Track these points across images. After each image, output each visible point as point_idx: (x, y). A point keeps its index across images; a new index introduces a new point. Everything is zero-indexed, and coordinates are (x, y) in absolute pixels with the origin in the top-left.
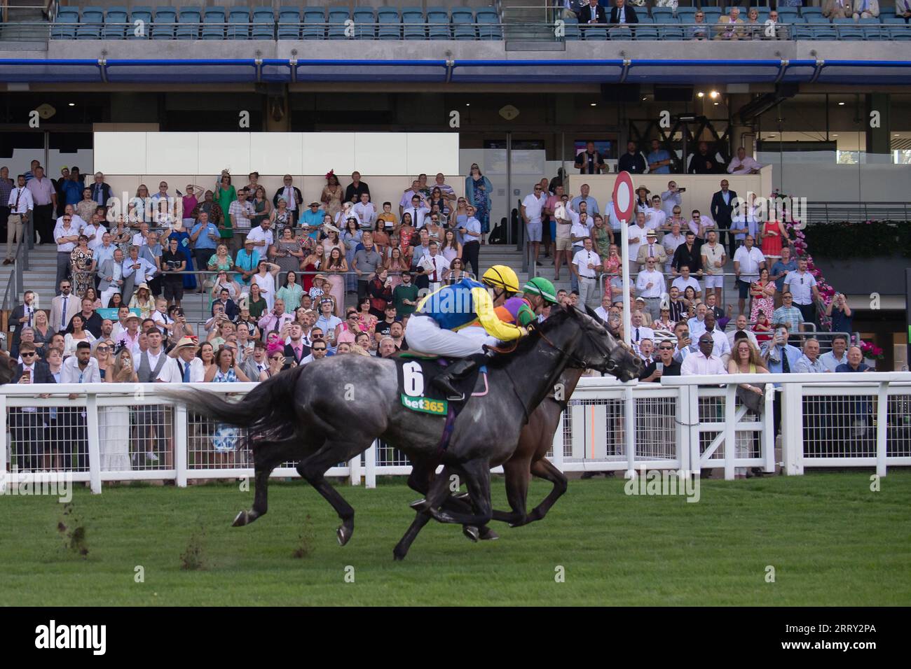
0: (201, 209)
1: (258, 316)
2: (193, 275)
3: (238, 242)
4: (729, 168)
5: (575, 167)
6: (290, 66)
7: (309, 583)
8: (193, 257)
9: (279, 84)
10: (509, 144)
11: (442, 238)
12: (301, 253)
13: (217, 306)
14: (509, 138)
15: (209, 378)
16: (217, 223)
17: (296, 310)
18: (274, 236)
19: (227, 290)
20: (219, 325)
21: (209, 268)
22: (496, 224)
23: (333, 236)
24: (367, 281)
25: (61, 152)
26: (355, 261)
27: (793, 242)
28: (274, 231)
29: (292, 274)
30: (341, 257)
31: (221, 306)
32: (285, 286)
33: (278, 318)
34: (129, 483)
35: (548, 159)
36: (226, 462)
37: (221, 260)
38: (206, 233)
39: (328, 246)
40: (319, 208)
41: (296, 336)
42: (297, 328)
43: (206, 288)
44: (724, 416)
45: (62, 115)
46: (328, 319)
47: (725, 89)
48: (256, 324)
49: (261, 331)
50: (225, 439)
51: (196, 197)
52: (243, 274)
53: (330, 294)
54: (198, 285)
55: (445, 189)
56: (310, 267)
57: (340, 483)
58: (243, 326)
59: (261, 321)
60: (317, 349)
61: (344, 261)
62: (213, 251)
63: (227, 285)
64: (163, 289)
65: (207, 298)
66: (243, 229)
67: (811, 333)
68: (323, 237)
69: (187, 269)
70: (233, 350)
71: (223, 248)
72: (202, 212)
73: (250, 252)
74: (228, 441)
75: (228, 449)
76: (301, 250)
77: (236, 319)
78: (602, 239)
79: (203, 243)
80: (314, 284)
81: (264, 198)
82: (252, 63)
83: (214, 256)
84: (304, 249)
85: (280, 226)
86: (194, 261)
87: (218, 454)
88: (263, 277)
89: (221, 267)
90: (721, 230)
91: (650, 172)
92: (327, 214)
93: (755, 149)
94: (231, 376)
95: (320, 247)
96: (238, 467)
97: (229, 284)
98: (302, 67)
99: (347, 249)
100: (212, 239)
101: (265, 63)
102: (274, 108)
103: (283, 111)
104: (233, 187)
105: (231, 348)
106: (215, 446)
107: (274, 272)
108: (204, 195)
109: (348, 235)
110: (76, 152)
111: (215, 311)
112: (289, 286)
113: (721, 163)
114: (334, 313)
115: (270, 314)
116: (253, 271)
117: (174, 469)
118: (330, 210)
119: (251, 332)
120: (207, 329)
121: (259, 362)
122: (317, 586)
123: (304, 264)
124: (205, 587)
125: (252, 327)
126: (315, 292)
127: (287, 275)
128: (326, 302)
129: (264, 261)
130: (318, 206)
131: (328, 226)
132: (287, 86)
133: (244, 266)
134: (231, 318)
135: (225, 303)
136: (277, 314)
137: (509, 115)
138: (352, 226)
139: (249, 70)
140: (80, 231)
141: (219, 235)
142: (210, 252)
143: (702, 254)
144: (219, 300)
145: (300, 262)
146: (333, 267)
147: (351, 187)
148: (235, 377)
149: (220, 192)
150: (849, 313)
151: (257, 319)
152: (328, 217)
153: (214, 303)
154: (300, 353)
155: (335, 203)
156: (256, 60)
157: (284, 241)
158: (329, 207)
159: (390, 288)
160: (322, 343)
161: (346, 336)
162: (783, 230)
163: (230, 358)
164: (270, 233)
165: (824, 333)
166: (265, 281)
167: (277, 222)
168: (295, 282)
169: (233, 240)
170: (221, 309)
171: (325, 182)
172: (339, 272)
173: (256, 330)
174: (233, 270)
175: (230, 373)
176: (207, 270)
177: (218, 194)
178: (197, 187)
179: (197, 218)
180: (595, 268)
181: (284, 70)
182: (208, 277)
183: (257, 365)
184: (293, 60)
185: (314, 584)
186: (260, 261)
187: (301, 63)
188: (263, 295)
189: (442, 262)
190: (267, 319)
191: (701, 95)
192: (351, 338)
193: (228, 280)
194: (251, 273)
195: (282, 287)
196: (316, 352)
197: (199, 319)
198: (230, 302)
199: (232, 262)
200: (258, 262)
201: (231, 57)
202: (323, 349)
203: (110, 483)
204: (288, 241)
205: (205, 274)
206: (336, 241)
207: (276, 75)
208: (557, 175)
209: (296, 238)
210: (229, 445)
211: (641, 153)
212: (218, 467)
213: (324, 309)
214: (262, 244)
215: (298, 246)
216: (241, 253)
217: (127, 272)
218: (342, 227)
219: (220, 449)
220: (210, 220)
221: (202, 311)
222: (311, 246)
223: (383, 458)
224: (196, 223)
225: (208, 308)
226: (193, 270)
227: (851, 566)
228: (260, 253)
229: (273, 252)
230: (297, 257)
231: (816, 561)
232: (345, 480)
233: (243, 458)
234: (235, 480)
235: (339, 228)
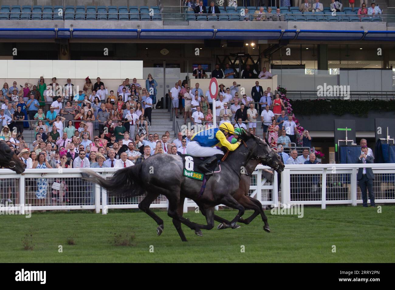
0: (31, 93)
1: (56, 140)
2: (28, 122)
3: (47, 107)
4: (259, 76)
5: (193, 75)
6: (70, 32)
7: (77, 256)
8: (28, 114)
9: (65, 39)
10: (164, 65)
11: (136, 106)
12: (74, 113)
13: (38, 136)
14: (164, 63)
15: (34, 167)
16: (38, 100)
17: (72, 137)
18: (63, 105)
19: (42, 129)
20: (39, 143)
21: (35, 119)
22: (159, 100)
23: (88, 105)
24: (103, 125)
26: (98, 116)
27: (286, 108)
28: (63, 103)
29: (70, 122)
30: (92, 114)
31: (40, 135)
32: (68, 127)
33: (65, 141)
35: (181, 72)
36: (42, 203)
37: (40, 116)
38: (33, 104)
39: (86, 109)
41: (72, 148)
42: (72, 145)
43: (33, 127)
44: (257, 183)
46: (86, 141)
47: (258, 42)
48: (55, 143)
49: (57, 146)
50: (41, 193)
51: (29, 88)
52: (49, 121)
53: (87, 130)
54: (30, 126)
55: (137, 85)
56: (79, 119)
57: (91, 212)
58: (49, 144)
59: (57, 142)
60: (82, 154)
61: (93, 116)
62: (36, 112)
65: (34, 132)
66: (49, 102)
67: (294, 147)
69: (25, 119)
70: (45, 155)
71: (41, 110)
72: (32, 95)
73: (52, 112)
74: (43, 194)
75: (42, 198)
76: (74, 111)
77: (46, 141)
78: (205, 107)
79: (32, 108)
80: (80, 126)
82: (53, 30)
83: (37, 114)
84: (76, 111)
85: (66, 101)
86: (28, 116)
87: (38, 200)
88: (58, 123)
89: (40, 119)
90: (256, 103)
91: (225, 78)
92: (85, 96)
93: (270, 68)
94: (44, 166)
95: (83, 110)
96: (47, 205)
97: (43, 126)
98: (75, 32)
99: (94, 111)
100: (36, 106)
101: (59, 30)
102: (63, 50)
103: (67, 51)
104: (45, 84)
105: (44, 154)
106: (37, 196)
107: (63, 121)
108: (32, 87)
109: (95, 105)
111: (37, 138)
112: (69, 127)
113: (256, 74)
114: (89, 139)
115: (61, 139)
116: (54, 120)
118: (87, 94)
119: (53, 147)
120: (34, 145)
121: (57, 160)
122: (81, 257)
123: (76, 118)
124: (32, 258)
125: (53, 144)
126: (81, 129)
127: (69, 122)
128: (86, 134)
129: (58, 116)
131: (86, 101)
132: (69, 40)
133: (50, 118)
134: (44, 141)
135: (41, 134)
136: (64, 139)
137: (165, 53)
138: (97, 101)
139: (52, 33)
141: (39, 105)
142: (35, 112)
143: (247, 113)
144: (39, 133)
145: (74, 116)
146: (88, 119)
147: (96, 84)
148: (46, 166)
149: (39, 86)
150: (310, 139)
151: (56, 141)
152: (86, 97)
153: (37, 134)
154: (74, 156)
155: (89, 91)
156: (55, 29)
157: (67, 107)
158: (87, 93)
159: (113, 128)
160: (84, 151)
161: (94, 148)
162: (282, 103)
163: (44, 158)
164: (61, 104)
165: (299, 147)
166: (59, 125)
167: (64, 99)
168: (72, 125)
169: (45, 106)
170: (40, 137)
171: (85, 82)
172: (91, 121)
173: (55, 146)
174: (45, 120)
175: (44, 164)
176: (34, 120)
177: (39, 87)
178: (29, 84)
179: (29, 97)
180: (201, 119)
181: (68, 33)
182: (34, 123)
183: (56, 161)
184: (71, 29)
185: (80, 256)
186: (57, 116)
187: (75, 30)
188: (58, 131)
189: (136, 116)
190: (60, 141)
191: (247, 44)
192: (96, 149)
193: (43, 124)
194: (53, 121)
195: (66, 127)
196: (81, 156)
197: (30, 141)
198: (44, 134)
199: (45, 117)
200: (56, 116)
201: (45, 28)
202: (84, 154)
204: (69, 107)
205: (33, 122)
206: (90, 107)
207: (64, 35)
208: (185, 79)
209: (72, 106)
210: (43, 196)
211: (221, 69)
212: (38, 205)
213: (85, 137)
214: (58, 108)
215: (73, 109)
216: (48, 112)
218: (92, 101)
219: (39, 197)
220: (35, 98)
221: (32, 138)
222: (79, 109)
223: (110, 201)
224: (29, 99)
225: (34, 136)
226: (27, 120)
227: (311, 248)
228: (57, 112)
229: (62, 112)
230: (73, 114)
231: (295, 245)
232: (93, 211)
233: (49, 202)
234: (45, 211)
235: (91, 102)
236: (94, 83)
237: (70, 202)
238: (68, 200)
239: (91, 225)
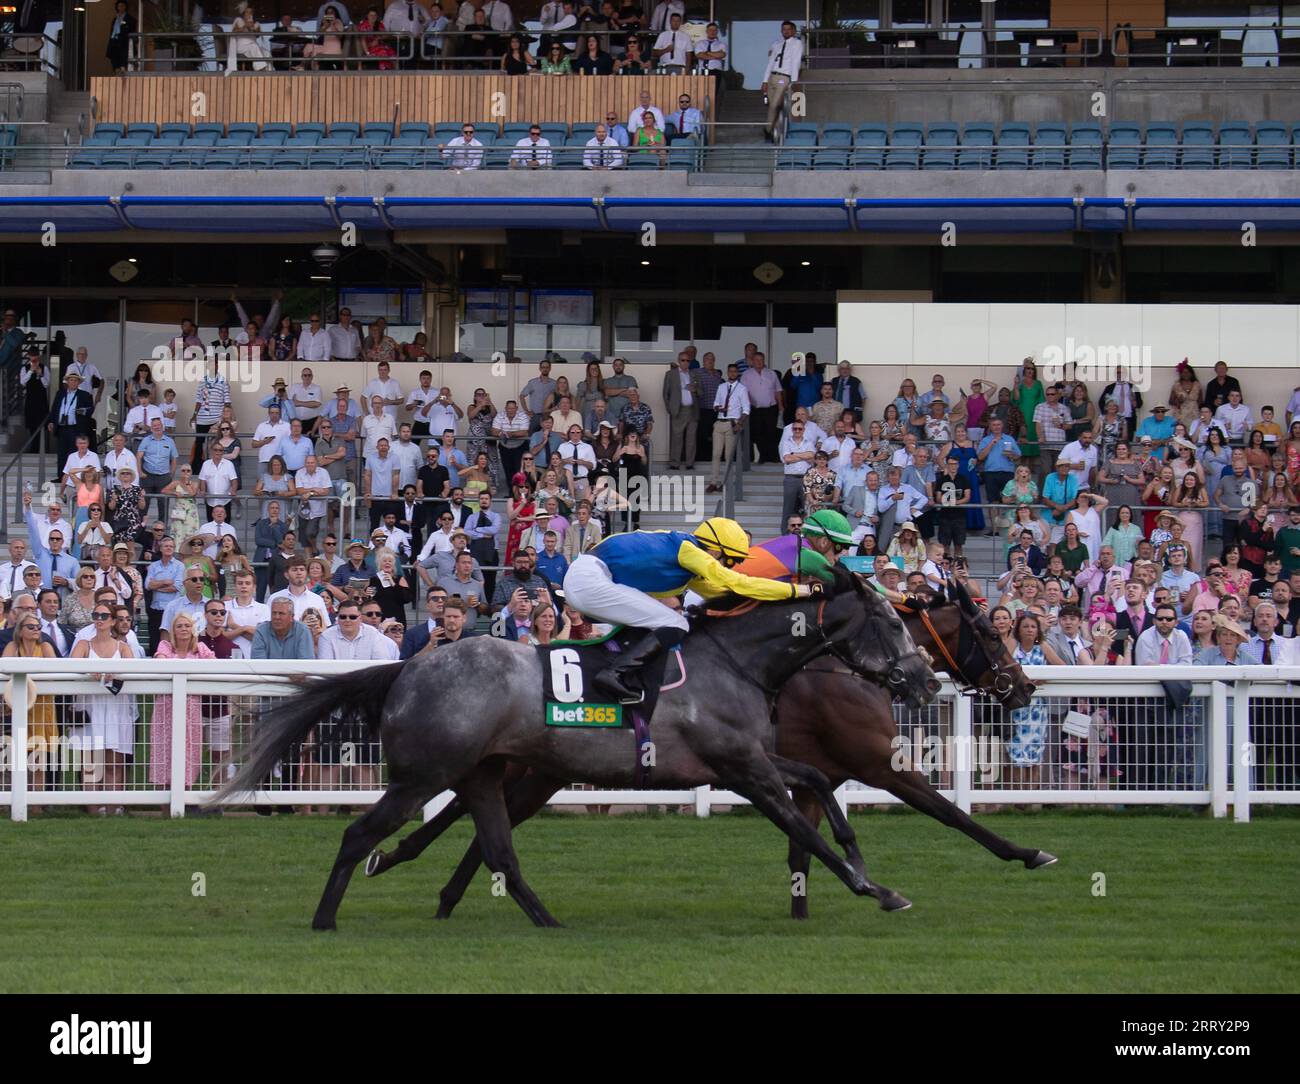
0: (993, 415)
1: (1075, 569)
2: (980, 509)
3: (1047, 464)
6: (1125, 208)
7: (1151, 958)
8: (981, 483)
9: (1110, 233)
12: (1141, 479)
13: (1016, 555)
16: (1015, 436)
18: (1100, 454)
19: (1030, 532)
21: (1004, 500)
23: (1186, 454)
24: (1237, 521)
25: (790, 331)
26: (1220, 492)
28: (1100, 447)
29: (1125, 510)
30: (1198, 486)
31: (1021, 555)
32: (1116, 527)
33: (1105, 573)
34: (886, 808)
36: (1028, 780)
37: (1020, 489)
38: (999, 449)
39: (1179, 469)
40: (1167, 414)
41: (1133, 599)
43: (999, 528)
45: (793, 277)
46: (1178, 575)
48: (1072, 581)
49: (1080, 591)
50: (1027, 747)
51: (986, 397)
52: (1053, 509)
53: (1182, 539)
54: (988, 523)
56: (1154, 499)
57: (1196, 814)
58: (1054, 584)
59: (1080, 577)
61: (1203, 492)
62: (1010, 476)
63: (1030, 525)
64: (936, 529)
65: (999, 543)
66: (1054, 444)
68: (1172, 455)
69: (972, 501)
70: (1040, 618)
71: (1024, 470)
72: (994, 419)
73: (1064, 477)
74: (1031, 749)
75: (1031, 762)
76: (1141, 475)
77: (1043, 574)
79: (996, 463)
80: (1159, 525)
81: (1086, 399)
82: (1068, 204)
83: (1010, 484)
84: (1145, 473)
85: (1109, 439)
86: (983, 491)
87: (1017, 769)
88: (1084, 514)
89: (1021, 498)
92: (1178, 424)
94: (1036, 657)
95: (1167, 470)
96: (1046, 788)
97: (1034, 523)
98: (1142, 209)
99: (1208, 473)
100: (1008, 457)
101: (1088, 204)
102: (1100, 269)
103: (1114, 272)
104: (1040, 383)
105: (1036, 615)
106: (1012, 756)
107: (1099, 507)
108: (997, 393)
109: (1210, 454)
110: (812, 331)
111: (1013, 562)
112: (1121, 527)
114: (1188, 567)
115: (1093, 568)
116: (1068, 505)
117: (952, 788)
118: (1182, 417)
119: (1065, 593)
120: (1002, 588)
122: (1164, 963)
124: (999, 960)
125: (1066, 585)
126: (1159, 536)
127: (1119, 510)
128: (1176, 550)
129: (1084, 491)
130: (1164, 411)
131: (1179, 441)
132: (1120, 236)
133: (1055, 499)
134: (1037, 572)
135: (1027, 551)
136: (1103, 567)
138: (1215, 440)
139: (1065, 213)
140: (818, 445)
141: (1019, 453)
142: (1005, 477)
144: (1019, 546)
146: (1187, 500)
147: (1213, 385)
148: (1042, 658)
149: (1021, 390)
151: (1074, 574)
152: (1180, 427)
153: (1013, 550)
154: (1140, 624)
155: (1190, 407)
156: (1075, 200)
157: (1117, 462)
158: (1180, 413)
159: (1271, 532)
160: (1170, 610)
161: (1205, 601)
163: (1035, 630)
164: (1093, 450)
166: (1086, 521)
167: (1104, 435)
168: (1131, 521)
169: (1040, 459)
170: (1021, 559)
171: (1175, 377)
172: (1195, 508)
173: (1072, 591)
174: (1039, 503)
175: (1035, 651)
176: (1001, 502)
177: (1018, 393)
178: (987, 383)
179: (986, 428)
181: (1117, 214)
182: (1002, 513)
183: (1069, 640)
184: (1130, 199)
185: (1160, 960)
186: (1080, 492)
187: (1141, 204)
188: (1083, 541)
190: (1088, 573)
192: (1213, 603)
193: (1033, 518)
194: (1066, 507)
195: (1111, 529)
197: (988, 573)
198: (1034, 550)
199: (1037, 492)
200: (1075, 494)
201: (1039, 195)
203: (860, 808)
204: (1124, 462)
205: (998, 508)
206: (1191, 462)
207: (1105, 220)
209: (1133, 456)
210: (1033, 755)
212: (1016, 788)
213: (1172, 560)
214: (1080, 467)
215: (1138, 468)
216: (1050, 478)
217: (883, 505)
218: (1201, 441)
219: (1020, 761)
220: (1007, 430)
221: (994, 562)
222: (1154, 469)
224: (985, 435)
225: (1002, 556)
226: (979, 502)
228: (1078, 480)
229: (1101, 477)
230: (1135, 485)
232: (1204, 809)
233: (1051, 776)
234: (1040, 807)
235: (1195, 443)
236: (1205, 379)
237: (1123, 779)
238: (1119, 773)
239: (1196, 859)
